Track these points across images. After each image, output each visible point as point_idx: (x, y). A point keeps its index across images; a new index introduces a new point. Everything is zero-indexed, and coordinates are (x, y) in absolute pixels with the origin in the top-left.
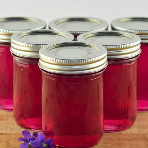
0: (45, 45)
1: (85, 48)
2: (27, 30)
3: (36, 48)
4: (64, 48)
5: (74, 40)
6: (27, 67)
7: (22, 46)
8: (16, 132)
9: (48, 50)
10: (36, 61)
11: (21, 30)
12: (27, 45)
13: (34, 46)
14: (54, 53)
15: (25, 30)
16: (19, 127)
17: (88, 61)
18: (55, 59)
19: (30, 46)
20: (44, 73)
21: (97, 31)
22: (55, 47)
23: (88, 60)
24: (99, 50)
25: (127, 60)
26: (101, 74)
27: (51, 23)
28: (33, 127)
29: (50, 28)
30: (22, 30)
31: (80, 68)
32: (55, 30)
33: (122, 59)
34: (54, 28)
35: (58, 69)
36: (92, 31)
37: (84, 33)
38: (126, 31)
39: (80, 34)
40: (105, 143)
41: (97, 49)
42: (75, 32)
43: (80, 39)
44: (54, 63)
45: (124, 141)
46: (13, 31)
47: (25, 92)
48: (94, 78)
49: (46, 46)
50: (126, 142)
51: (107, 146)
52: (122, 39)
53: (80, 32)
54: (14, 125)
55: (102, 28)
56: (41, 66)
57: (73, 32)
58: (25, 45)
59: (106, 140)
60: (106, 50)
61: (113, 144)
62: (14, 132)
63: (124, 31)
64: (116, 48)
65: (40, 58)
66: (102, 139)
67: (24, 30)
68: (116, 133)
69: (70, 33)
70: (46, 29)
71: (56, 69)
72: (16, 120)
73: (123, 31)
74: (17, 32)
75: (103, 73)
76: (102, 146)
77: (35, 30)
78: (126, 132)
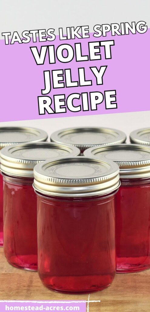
0: (42, 161)
1: (91, 165)
2: (22, 142)
3: (30, 165)
4: (66, 165)
5: (80, 155)
6: (20, 189)
7: (13, 162)
8: (6, 273)
9: (44, 168)
10: (31, 182)
11: (14, 143)
12: (19, 161)
13: (28, 162)
14: (52, 172)
15: (20, 143)
16: (10, 266)
17: (95, 181)
18: (53, 178)
19: (22, 162)
20: (39, 197)
21: (110, 144)
22: (54, 163)
23: (95, 179)
24: (109, 167)
25: (145, 181)
26: (112, 197)
27: (53, 134)
28: (28, 265)
29: (51, 141)
30: (16, 143)
31: (84, 190)
32: (57, 143)
33: (140, 180)
34: (57, 141)
35: (57, 191)
36: (104, 145)
37: (94, 146)
38: (147, 145)
39: (88, 148)
40: (117, 286)
41: (107, 165)
42: (82, 146)
43: (87, 154)
44: (52, 183)
45: (141, 284)
46: (4, 144)
47: (18, 222)
48: (102, 203)
49: (43, 163)
50: (144, 285)
51: (119, 289)
52: (140, 154)
53: (89, 146)
54: (4, 264)
55: (118, 141)
56: (36, 188)
57: (80, 146)
58: (16, 162)
59: (119, 282)
60: (118, 167)
61: (127, 288)
62: (4, 272)
63: (145, 145)
64: (134, 165)
65: (35, 177)
66: (113, 281)
67: (18, 143)
68: (132, 274)
69: (77, 147)
70: (47, 141)
71: (55, 191)
72: (6, 258)
73: (143, 144)
74: (10, 145)
75: (114, 195)
76: (113, 289)
77: (33, 143)
78: (146, 273)
